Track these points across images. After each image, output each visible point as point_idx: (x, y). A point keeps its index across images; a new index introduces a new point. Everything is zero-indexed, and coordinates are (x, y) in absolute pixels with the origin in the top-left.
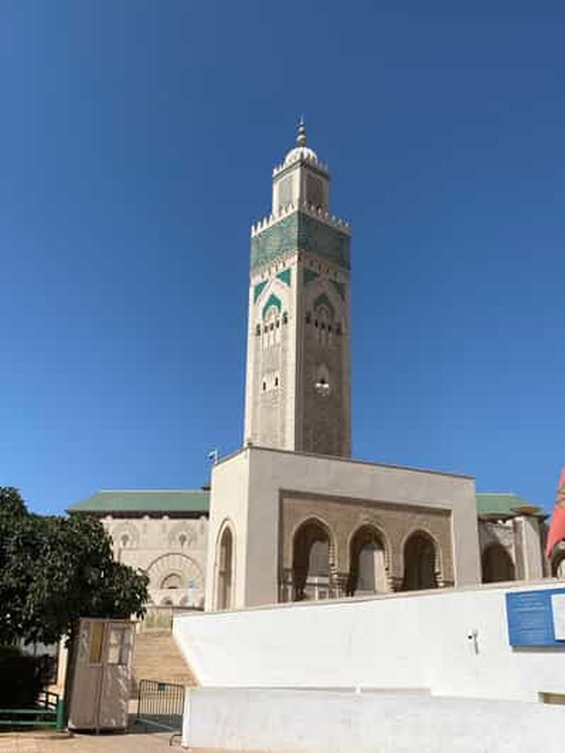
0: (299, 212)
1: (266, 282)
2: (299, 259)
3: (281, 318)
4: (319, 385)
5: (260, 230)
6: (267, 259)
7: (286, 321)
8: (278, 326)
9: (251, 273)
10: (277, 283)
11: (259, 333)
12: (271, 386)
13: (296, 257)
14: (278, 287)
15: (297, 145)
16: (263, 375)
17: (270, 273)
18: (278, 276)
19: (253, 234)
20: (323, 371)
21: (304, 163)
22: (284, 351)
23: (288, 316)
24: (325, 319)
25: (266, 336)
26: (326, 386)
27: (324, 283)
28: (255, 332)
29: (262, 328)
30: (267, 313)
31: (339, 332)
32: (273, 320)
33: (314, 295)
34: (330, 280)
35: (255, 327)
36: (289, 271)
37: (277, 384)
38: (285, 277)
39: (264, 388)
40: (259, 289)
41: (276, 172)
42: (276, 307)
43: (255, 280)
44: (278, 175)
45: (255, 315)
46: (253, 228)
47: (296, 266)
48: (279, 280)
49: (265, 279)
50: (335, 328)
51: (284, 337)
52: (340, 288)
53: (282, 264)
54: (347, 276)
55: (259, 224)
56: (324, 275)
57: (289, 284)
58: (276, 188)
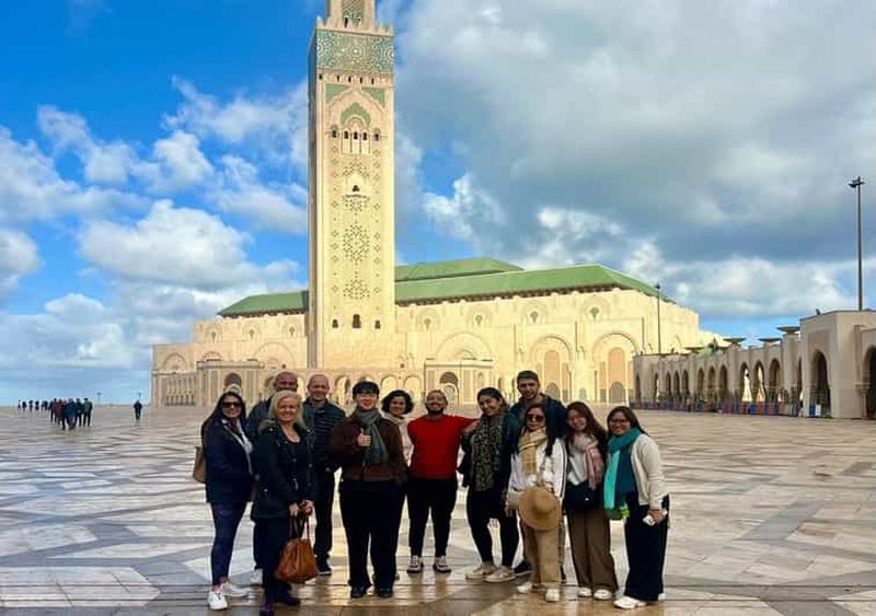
31: (375, 136)
50: (371, 135)
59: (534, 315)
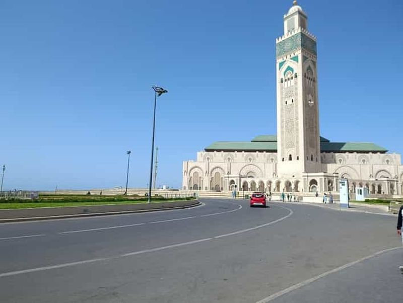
0: (301, 33)
1: (285, 61)
2: (302, 52)
3: (293, 76)
4: (309, 102)
5: (280, 40)
6: (285, 52)
7: (296, 77)
8: (292, 79)
9: (277, 58)
10: (291, 62)
11: (282, 82)
12: (289, 102)
13: (301, 51)
14: (291, 63)
15: (294, 5)
16: (285, 98)
17: (287, 57)
18: (291, 59)
19: (277, 42)
20: (310, 97)
21: (299, 13)
22: (296, 89)
23: (297, 75)
24: (310, 76)
25: (286, 83)
26: (312, 102)
27: (310, 62)
28: (280, 81)
29: (284, 80)
30: (286, 74)
31: (314, 81)
32: (289, 76)
33: (307, 66)
34: (311, 60)
35: (280, 79)
36: (297, 57)
37: (292, 102)
38: (295, 59)
39: (286, 103)
40: (281, 64)
41: (285, 16)
42: (291, 71)
43: (279, 61)
44: (286, 18)
45: (280, 75)
46: (277, 40)
47: (301, 54)
48: (292, 61)
49: (284, 60)
50: (313, 79)
51: (296, 83)
52: (314, 63)
53: (293, 54)
54: (316, 58)
55: (280, 38)
56: (309, 58)
57: (297, 62)
58: (286, 23)
59: (364, 161)
